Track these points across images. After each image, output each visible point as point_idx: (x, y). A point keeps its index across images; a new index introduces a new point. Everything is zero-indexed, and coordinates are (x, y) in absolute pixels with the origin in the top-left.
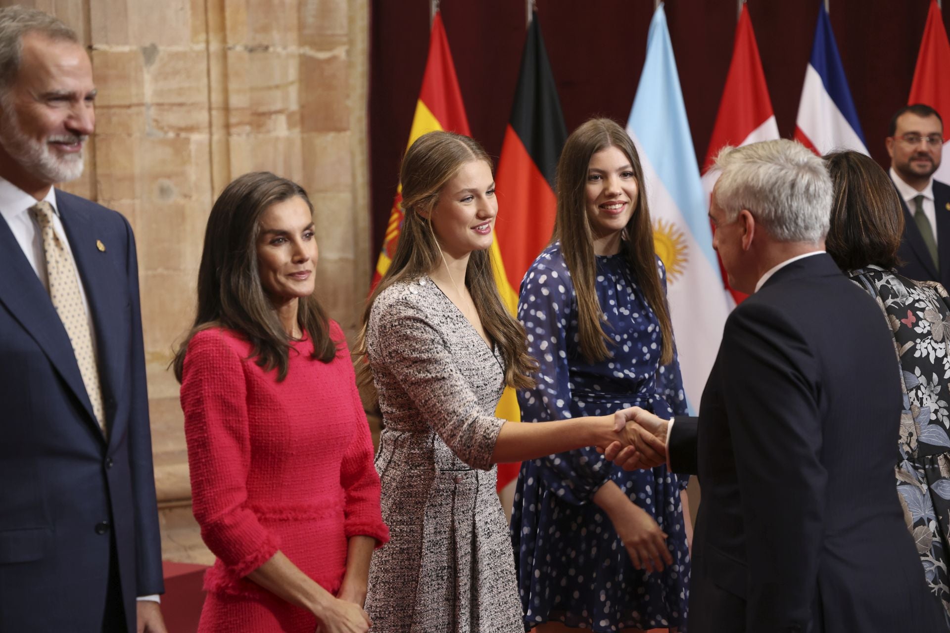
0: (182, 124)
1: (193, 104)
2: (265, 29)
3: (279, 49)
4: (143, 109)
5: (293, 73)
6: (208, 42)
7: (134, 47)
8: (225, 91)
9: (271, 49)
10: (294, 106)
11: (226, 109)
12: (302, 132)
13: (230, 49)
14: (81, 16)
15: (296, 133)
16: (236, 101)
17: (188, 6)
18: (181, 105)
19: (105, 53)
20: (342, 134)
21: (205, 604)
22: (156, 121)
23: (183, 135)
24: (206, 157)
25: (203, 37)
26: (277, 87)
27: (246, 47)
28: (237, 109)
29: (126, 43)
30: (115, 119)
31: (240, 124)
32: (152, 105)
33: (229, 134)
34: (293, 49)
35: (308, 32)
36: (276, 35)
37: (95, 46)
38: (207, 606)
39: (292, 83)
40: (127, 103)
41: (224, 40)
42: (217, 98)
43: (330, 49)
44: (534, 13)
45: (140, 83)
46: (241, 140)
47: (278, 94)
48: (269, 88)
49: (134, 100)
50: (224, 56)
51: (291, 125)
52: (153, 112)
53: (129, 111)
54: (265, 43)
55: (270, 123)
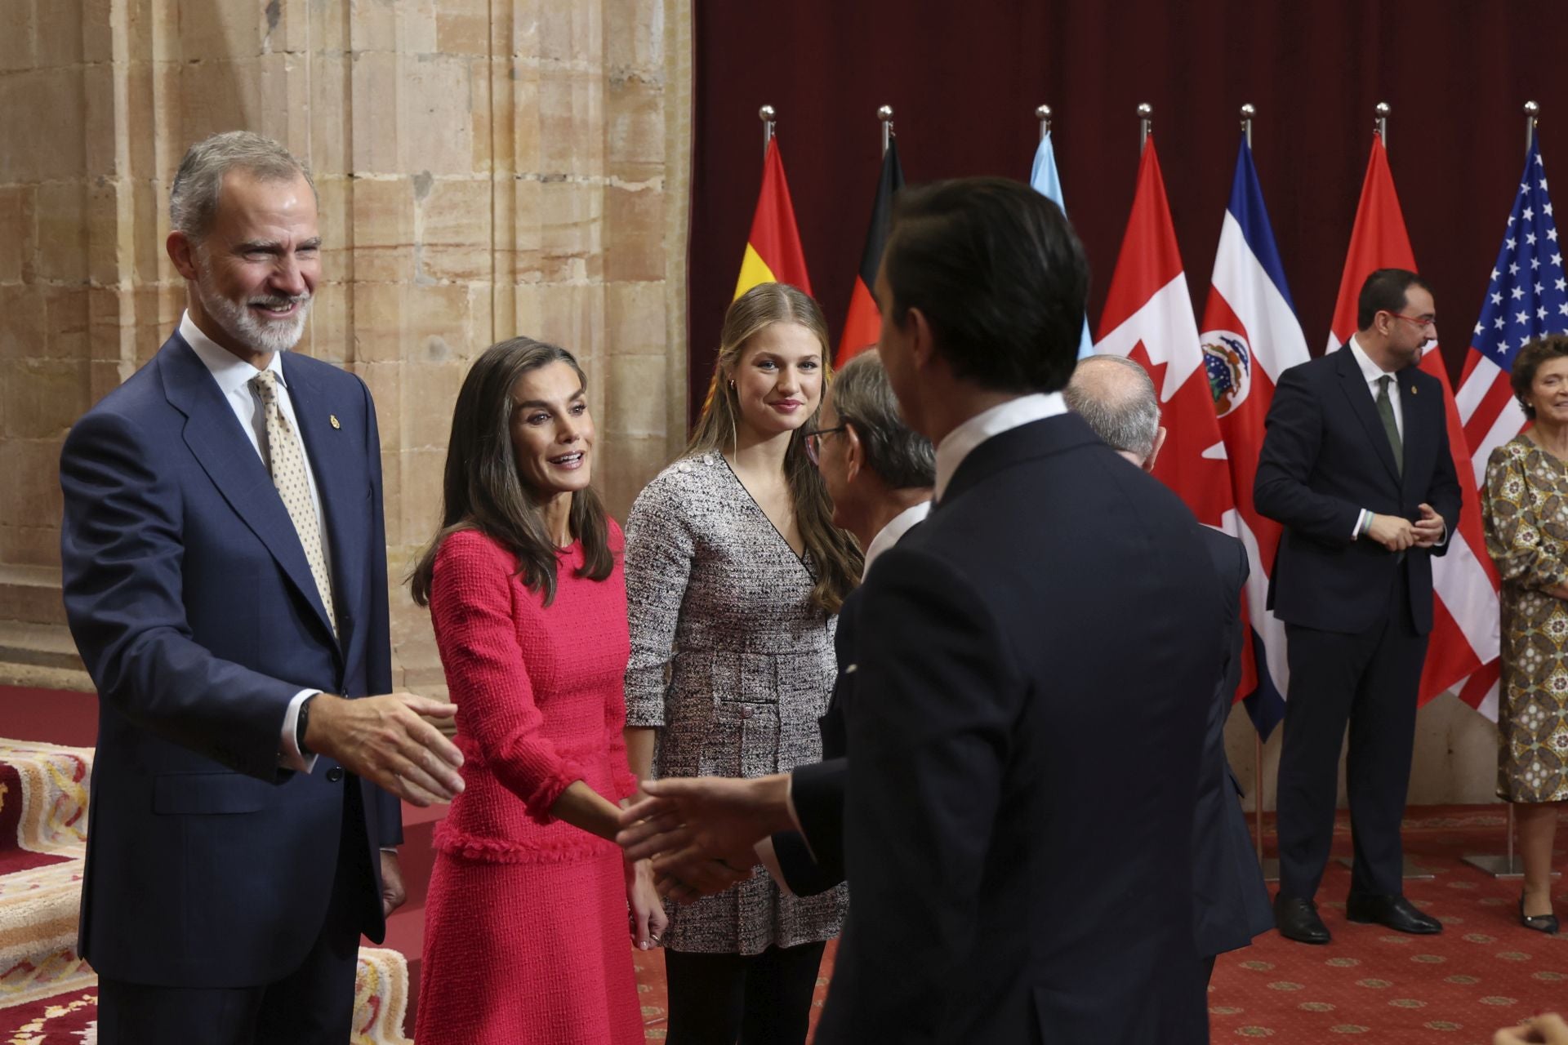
0: (459, 269)
1: (472, 245)
2: (563, 154)
3: (580, 180)
4: (413, 250)
5: (595, 209)
6: (492, 170)
7: (403, 176)
8: (512, 230)
9: (570, 179)
10: (596, 249)
11: (513, 251)
12: (606, 280)
13: (518, 178)
14: (341, 138)
15: (599, 279)
16: (524, 241)
17: (470, 127)
18: (458, 245)
19: (368, 182)
20: (656, 282)
21: (436, 864)
22: (427, 264)
23: (459, 282)
24: (488, 309)
25: (489, 162)
26: (576, 225)
27: (539, 176)
28: (525, 252)
29: (394, 171)
30: (377, 262)
31: (529, 269)
32: (424, 245)
33: (515, 282)
34: (597, 179)
35: (616, 158)
36: (576, 162)
37: (356, 175)
38: (437, 869)
39: (594, 220)
40: (393, 242)
41: (512, 168)
42: (501, 238)
43: (642, 181)
44: (891, 140)
45: (409, 219)
46: (530, 289)
47: (578, 232)
48: (566, 226)
49: (403, 240)
50: (512, 187)
51: (591, 272)
52: (424, 254)
53: (395, 253)
54: (564, 173)
55: (566, 269)
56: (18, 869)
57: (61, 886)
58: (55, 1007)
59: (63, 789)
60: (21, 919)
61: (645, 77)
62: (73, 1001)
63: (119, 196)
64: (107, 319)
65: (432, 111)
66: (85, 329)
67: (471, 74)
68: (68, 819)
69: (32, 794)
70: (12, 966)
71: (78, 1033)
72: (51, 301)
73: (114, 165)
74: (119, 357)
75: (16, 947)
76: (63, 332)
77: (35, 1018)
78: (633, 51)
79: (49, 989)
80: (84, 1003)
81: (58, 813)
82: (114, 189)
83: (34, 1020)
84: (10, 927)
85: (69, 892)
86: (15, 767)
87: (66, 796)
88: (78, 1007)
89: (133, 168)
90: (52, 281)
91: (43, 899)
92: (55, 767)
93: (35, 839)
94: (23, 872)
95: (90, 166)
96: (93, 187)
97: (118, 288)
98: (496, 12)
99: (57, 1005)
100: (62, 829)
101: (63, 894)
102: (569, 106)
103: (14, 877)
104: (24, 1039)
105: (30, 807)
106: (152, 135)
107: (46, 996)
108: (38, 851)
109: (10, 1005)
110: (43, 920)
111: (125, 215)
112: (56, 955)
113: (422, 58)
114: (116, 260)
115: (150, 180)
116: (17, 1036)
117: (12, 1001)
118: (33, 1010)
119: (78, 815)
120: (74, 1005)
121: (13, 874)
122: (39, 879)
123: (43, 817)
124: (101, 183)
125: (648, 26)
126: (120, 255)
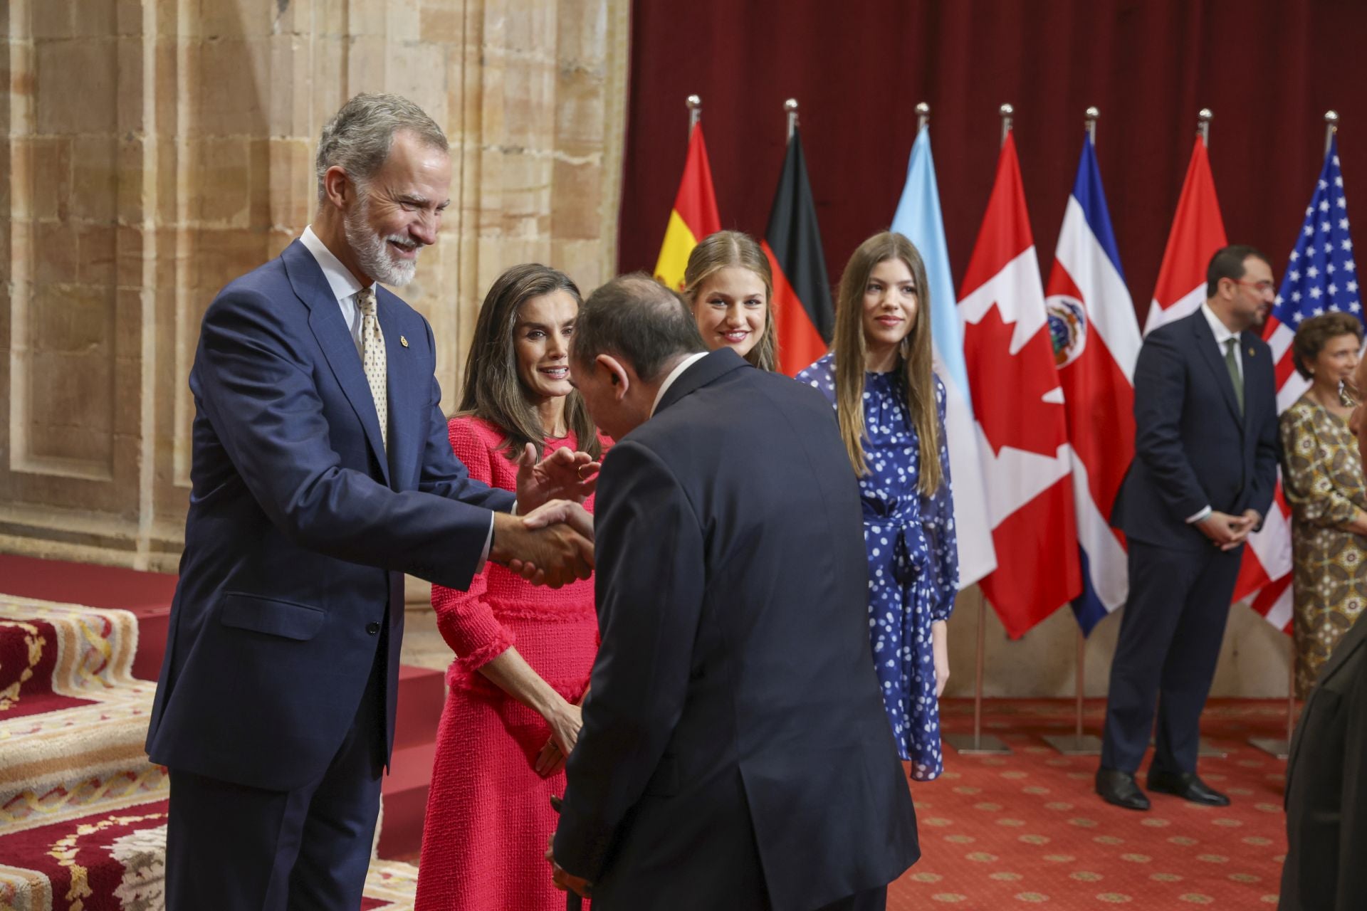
2: (521, 131)
3: (534, 152)
5: (546, 176)
6: (463, 141)
8: (478, 191)
9: (526, 151)
10: (545, 211)
11: (477, 209)
12: (553, 236)
13: (485, 149)
15: (546, 238)
16: (488, 202)
17: (445, 104)
20: (592, 242)
24: (455, 257)
25: (458, 135)
26: (530, 190)
27: (501, 148)
28: (489, 210)
31: (490, 225)
33: (478, 235)
34: (548, 152)
35: (563, 136)
36: (531, 138)
39: (544, 187)
41: (479, 139)
42: (468, 198)
43: (584, 155)
44: (796, 128)
46: (491, 242)
47: (530, 197)
48: (522, 191)
50: (478, 155)
51: (541, 229)
54: (520, 145)
55: (521, 226)
56: (53, 709)
57: (92, 724)
58: (85, 826)
59: (93, 643)
60: (58, 750)
61: (590, 69)
62: (101, 821)
63: (146, 149)
64: (132, 253)
65: (414, 89)
66: (112, 260)
67: (448, 59)
68: (95, 669)
69: (66, 647)
70: (49, 790)
71: (107, 847)
72: (82, 236)
73: (141, 122)
74: (141, 284)
75: (53, 775)
76: (94, 263)
77: (68, 834)
78: (580, 47)
79: (79, 811)
80: (111, 823)
81: (87, 663)
82: (140, 143)
83: (68, 836)
84: (49, 757)
85: (99, 729)
86: (53, 623)
87: (94, 649)
88: (105, 826)
89: (158, 127)
90: (84, 218)
91: (77, 734)
92: (86, 625)
93: (66, 685)
94: (58, 712)
95: (120, 123)
96: (123, 142)
97: (142, 227)
98: (470, 8)
99: (87, 824)
100: (90, 677)
101: (93, 731)
102: (527, 90)
103: (50, 716)
104: (61, 852)
105: (64, 657)
106: (175, 99)
107: (78, 817)
108: (70, 695)
109: (47, 823)
110: (76, 753)
111: (150, 166)
112: (86, 782)
113: (407, 44)
114: (141, 202)
115: (173, 137)
116: (54, 849)
117: (48, 820)
118: (67, 828)
119: (104, 665)
120: (102, 825)
121: (50, 714)
122: (73, 718)
123: (74, 667)
124: (130, 138)
125: (593, 27)
126: (145, 199)
